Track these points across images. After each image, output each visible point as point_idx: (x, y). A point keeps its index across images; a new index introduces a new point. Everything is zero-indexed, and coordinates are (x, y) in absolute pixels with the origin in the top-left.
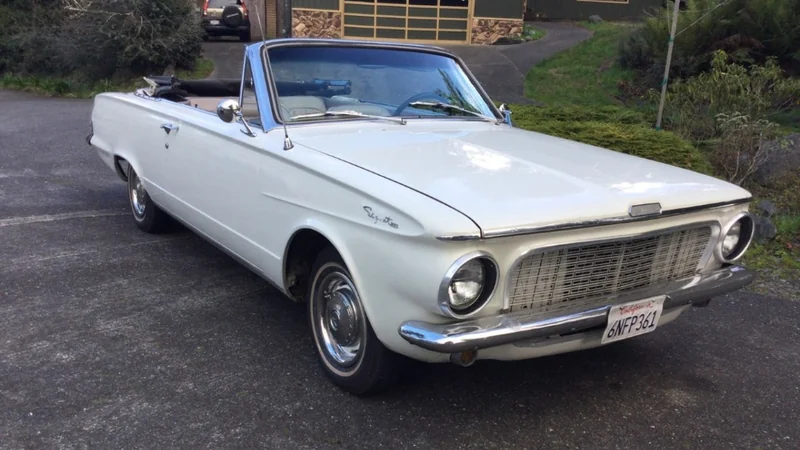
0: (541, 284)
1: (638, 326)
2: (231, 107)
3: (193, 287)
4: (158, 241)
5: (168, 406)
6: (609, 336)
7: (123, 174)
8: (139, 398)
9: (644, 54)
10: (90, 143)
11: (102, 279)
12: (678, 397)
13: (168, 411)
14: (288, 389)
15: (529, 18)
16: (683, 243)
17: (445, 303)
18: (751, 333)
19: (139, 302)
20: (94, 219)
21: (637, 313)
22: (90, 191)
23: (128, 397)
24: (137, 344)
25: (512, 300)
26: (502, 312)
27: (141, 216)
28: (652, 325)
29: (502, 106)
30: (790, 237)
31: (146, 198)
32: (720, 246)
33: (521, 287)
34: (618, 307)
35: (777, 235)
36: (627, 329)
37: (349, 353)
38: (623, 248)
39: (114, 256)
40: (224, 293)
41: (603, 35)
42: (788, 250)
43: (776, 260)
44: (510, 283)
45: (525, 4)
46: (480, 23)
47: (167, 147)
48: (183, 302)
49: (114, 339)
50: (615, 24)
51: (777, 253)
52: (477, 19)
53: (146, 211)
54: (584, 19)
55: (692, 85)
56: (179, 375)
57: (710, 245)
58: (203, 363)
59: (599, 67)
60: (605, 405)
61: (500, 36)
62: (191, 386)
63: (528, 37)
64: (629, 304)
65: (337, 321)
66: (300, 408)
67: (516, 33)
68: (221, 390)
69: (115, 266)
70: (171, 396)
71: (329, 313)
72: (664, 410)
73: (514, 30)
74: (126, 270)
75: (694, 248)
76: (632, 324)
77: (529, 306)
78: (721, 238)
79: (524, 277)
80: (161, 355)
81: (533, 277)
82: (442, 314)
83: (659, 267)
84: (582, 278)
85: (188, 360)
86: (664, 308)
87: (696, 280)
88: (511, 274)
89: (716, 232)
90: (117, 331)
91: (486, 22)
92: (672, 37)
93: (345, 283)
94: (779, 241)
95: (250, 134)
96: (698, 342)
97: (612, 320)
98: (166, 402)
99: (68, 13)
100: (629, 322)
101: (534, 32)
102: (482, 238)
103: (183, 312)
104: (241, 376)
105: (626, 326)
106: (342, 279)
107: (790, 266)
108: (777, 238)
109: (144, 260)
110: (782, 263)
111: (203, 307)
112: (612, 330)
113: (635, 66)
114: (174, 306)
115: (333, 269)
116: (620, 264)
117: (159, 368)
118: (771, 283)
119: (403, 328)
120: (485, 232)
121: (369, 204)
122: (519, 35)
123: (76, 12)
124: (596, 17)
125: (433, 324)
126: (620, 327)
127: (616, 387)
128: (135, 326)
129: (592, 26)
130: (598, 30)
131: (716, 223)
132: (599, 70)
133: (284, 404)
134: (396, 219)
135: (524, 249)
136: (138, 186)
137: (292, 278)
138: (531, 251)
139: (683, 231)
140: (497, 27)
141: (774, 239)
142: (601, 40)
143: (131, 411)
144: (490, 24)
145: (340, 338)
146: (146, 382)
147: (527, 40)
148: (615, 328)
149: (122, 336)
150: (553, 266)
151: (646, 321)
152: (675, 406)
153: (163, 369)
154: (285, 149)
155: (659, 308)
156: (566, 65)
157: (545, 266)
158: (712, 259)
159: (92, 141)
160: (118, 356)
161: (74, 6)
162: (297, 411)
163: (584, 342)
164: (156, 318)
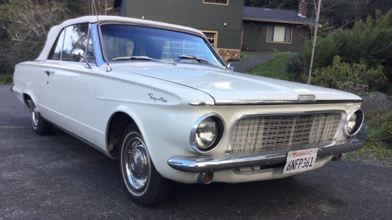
0: (249, 138)
1: (303, 165)
2: (79, 53)
3: (60, 158)
4: (44, 138)
5: (34, 212)
6: (287, 170)
7: (29, 105)
8: (18, 209)
9: (299, 65)
10: (12, 91)
11: (11, 154)
12: (325, 208)
13: (34, 215)
14: (107, 204)
15: (243, 49)
16: (327, 122)
17: (193, 143)
18: (361, 180)
19: (28, 164)
20: (12, 129)
21: (303, 157)
22: (14, 118)
23: (12, 208)
24: (23, 183)
25: (233, 146)
26: (227, 152)
27: (36, 126)
28: (311, 165)
29: (229, 65)
30: (377, 139)
31: (39, 116)
32: (346, 126)
33: (238, 138)
34: (293, 152)
35: (370, 138)
36: (297, 166)
37: (141, 183)
38: (295, 120)
39: (19, 145)
40: (76, 161)
41: (279, 58)
42: (376, 146)
43: (370, 150)
44: (231, 136)
45: (241, 43)
46: (220, 51)
47: (48, 83)
48: (53, 165)
49: (10, 181)
50: (285, 53)
51: (370, 147)
52: (218, 49)
53: (39, 124)
54: (270, 51)
55: (324, 72)
56: (44, 198)
57: (340, 126)
58: (59, 193)
59: (277, 72)
60: (286, 211)
61: (230, 58)
62: (50, 203)
63: (243, 58)
64: (298, 151)
65: (135, 164)
66: (113, 214)
67: (237, 56)
68: (68, 205)
69: (18, 149)
70: (38, 207)
71: (130, 160)
72: (318, 214)
73: (236, 55)
74: (24, 151)
75: (332, 125)
76: (300, 163)
77: (242, 151)
78: (346, 122)
79: (239, 132)
80: (36, 188)
81: (245, 132)
82: (193, 151)
83: (314, 135)
84: (272, 136)
85: (51, 191)
86: (317, 156)
87: (333, 143)
88: (232, 129)
89: (343, 117)
90: (13, 177)
91: (223, 51)
92: (314, 46)
93: (141, 144)
94: (371, 141)
95: (90, 68)
96: (334, 184)
97: (290, 159)
98: (34, 210)
99: (14, 42)
100: (298, 162)
101: (246, 56)
102: (215, 105)
103: (52, 169)
104: (80, 199)
105: (297, 164)
106: (139, 141)
107: (377, 153)
108: (370, 139)
109: (36, 146)
110: (373, 152)
111: (64, 167)
112: (289, 165)
113: (295, 71)
114: (47, 166)
115: (133, 135)
116: (293, 130)
117: (33, 194)
118: (369, 160)
119: (170, 161)
120: (217, 101)
121: (151, 91)
122: (239, 57)
123: (18, 41)
124: (275, 50)
125: (187, 157)
126: (293, 166)
127: (291, 203)
128: (23, 175)
129: (274, 54)
130: (277, 55)
131: (344, 111)
132: (278, 73)
133: (103, 211)
134: (166, 97)
135: (240, 114)
136: (35, 110)
137: (111, 145)
138: (244, 116)
139: (326, 114)
140: (228, 53)
141: (368, 140)
142: (278, 60)
143: (12, 215)
144: (225, 52)
145: (137, 174)
146: (24, 201)
147: (243, 60)
148: (291, 165)
149: (15, 180)
150: (256, 127)
151: (308, 162)
152: (324, 212)
153: (36, 195)
154: (107, 71)
155: (315, 155)
156: (261, 71)
157: (251, 127)
158: (342, 133)
159: (13, 89)
160: (11, 189)
161: (16, 38)
162: (110, 215)
163: (273, 174)
164: (36, 171)
